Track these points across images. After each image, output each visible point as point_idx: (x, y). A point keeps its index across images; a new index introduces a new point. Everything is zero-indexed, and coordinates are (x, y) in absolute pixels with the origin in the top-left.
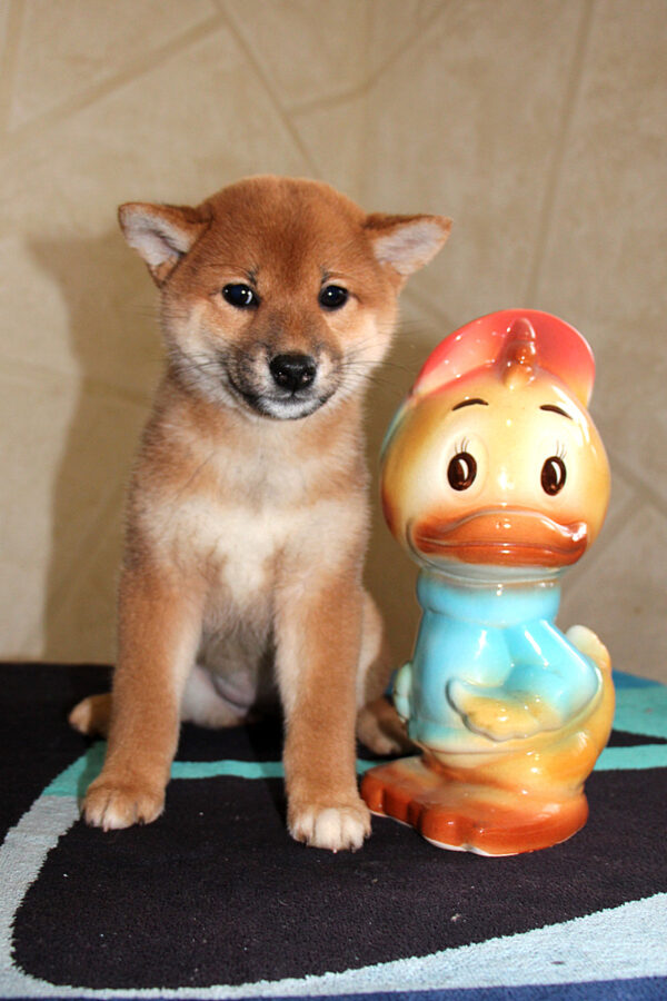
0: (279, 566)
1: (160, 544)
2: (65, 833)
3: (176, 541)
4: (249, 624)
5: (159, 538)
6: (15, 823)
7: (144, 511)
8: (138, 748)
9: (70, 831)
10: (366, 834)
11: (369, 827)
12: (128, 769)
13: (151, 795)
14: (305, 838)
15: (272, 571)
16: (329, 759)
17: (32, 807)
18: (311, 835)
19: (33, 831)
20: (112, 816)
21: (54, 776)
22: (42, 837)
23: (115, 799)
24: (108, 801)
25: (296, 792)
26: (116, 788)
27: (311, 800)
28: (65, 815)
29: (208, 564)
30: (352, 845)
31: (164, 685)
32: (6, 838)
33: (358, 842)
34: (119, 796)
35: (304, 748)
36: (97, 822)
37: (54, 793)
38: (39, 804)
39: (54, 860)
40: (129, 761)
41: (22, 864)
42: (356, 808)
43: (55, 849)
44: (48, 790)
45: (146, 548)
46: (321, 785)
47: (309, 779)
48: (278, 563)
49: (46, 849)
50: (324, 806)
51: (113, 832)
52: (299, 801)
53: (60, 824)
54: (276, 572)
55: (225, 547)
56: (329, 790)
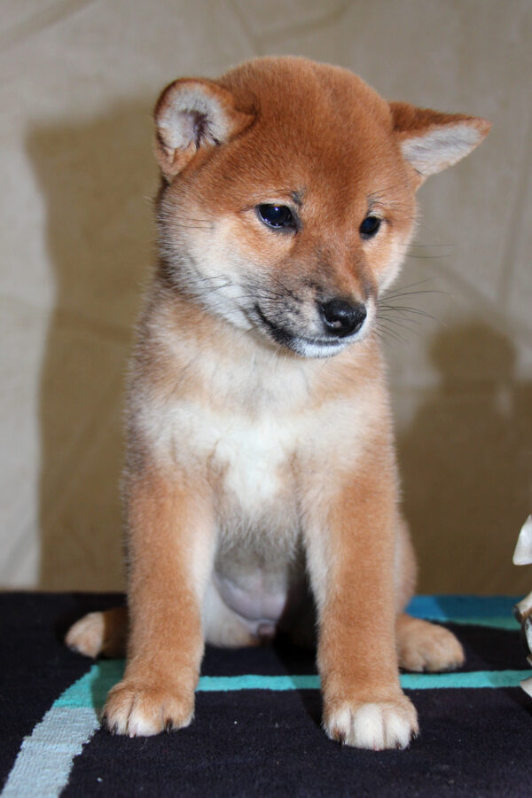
0: (297, 470)
1: (158, 444)
2: (88, 742)
3: (173, 442)
4: (264, 533)
5: (158, 438)
6: (29, 733)
7: (139, 410)
8: (161, 648)
9: (93, 739)
10: (412, 733)
11: (415, 725)
12: (152, 669)
13: (179, 697)
14: (341, 737)
15: (290, 475)
16: (366, 654)
17: (44, 718)
18: (348, 732)
19: (50, 740)
20: (138, 720)
21: (63, 691)
22: (64, 745)
23: (140, 701)
24: (133, 704)
25: (333, 688)
26: (140, 690)
27: (349, 695)
28: (83, 724)
29: (209, 466)
30: (398, 744)
31: (182, 580)
32: (23, 746)
33: (405, 740)
34: (143, 698)
35: (337, 645)
36: (121, 730)
37: (67, 705)
38: (50, 715)
39: (82, 766)
40: (152, 662)
41: (47, 770)
42: (399, 704)
43: (79, 756)
44: (57, 703)
45: (146, 448)
46: (359, 679)
47: (343, 675)
48: (295, 467)
49: (70, 757)
50: (363, 701)
51: (140, 740)
52: (334, 697)
53: (80, 734)
54: (295, 475)
55: (224, 452)
56: (367, 685)
